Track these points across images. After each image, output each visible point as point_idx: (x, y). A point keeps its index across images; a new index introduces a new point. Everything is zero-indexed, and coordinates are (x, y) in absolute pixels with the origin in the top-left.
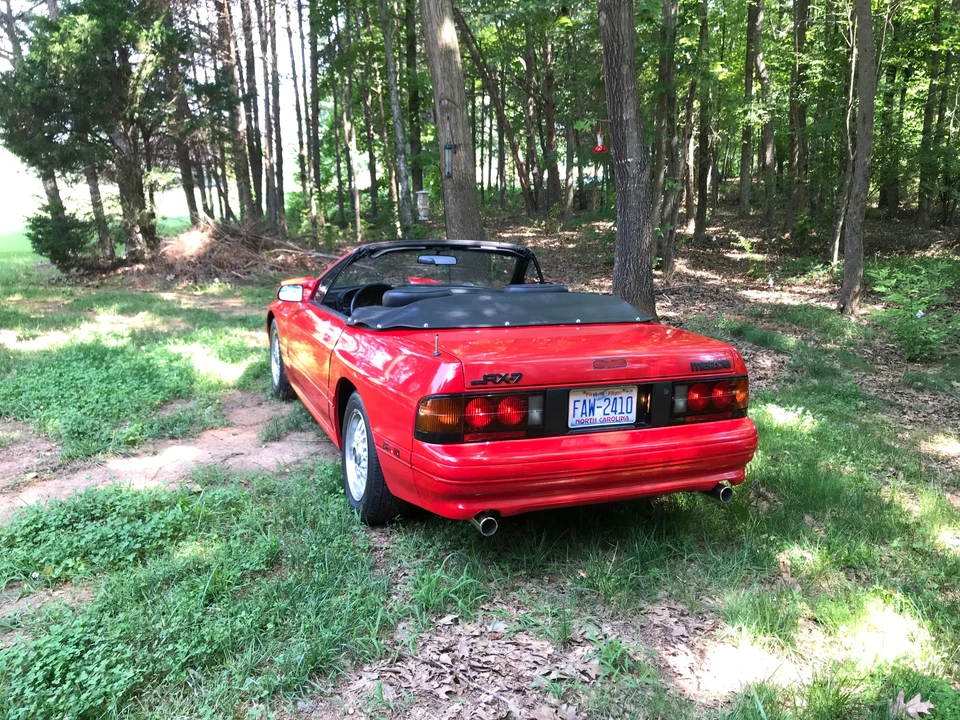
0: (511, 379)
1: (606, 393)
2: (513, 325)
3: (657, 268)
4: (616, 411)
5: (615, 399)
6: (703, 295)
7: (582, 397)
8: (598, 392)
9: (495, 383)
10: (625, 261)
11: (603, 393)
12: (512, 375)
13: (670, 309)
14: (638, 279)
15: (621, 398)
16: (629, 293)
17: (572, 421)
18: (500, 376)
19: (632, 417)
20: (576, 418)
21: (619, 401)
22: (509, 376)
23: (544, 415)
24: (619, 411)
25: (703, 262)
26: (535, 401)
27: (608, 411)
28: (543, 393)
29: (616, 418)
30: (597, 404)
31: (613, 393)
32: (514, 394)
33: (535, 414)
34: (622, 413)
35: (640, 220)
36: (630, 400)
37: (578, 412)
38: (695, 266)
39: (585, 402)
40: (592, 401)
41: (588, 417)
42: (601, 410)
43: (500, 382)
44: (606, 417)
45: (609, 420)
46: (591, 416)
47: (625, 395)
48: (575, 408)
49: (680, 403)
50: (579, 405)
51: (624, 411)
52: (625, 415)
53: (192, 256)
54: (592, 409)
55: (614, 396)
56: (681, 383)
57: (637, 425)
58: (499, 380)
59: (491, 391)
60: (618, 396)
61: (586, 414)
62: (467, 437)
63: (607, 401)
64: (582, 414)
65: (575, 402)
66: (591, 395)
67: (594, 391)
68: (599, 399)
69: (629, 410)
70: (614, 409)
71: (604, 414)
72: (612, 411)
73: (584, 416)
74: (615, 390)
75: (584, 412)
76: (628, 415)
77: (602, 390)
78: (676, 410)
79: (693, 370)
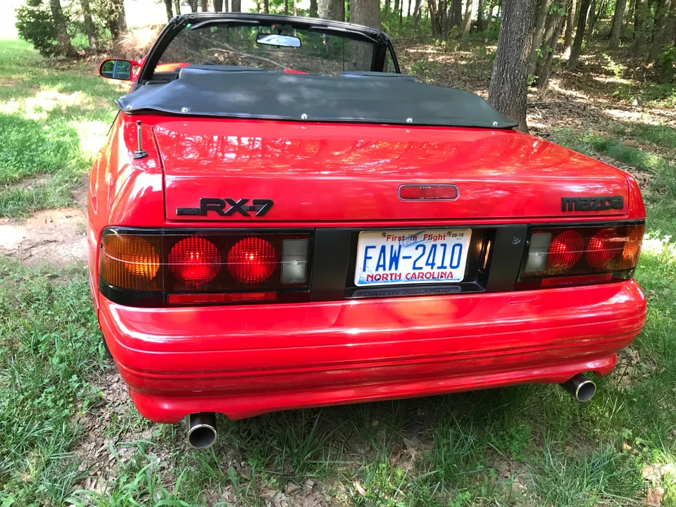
0: (252, 209)
1: (420, 238)
3: (533, 85)
4: (433, 264)
5: (434, 246)
6: (570, 111)
7: (379, 241)
8: (406, 235)
9: (222, 214)
10: (503, 70)
11: (414, 237)
12: (255, 202)
13: (540, 121)
14: (514, 88)
15: (445, 245)
16: (503, 102)
17: (360, 277)
18: (231, 202)
19: (459, 275)
20: (368, 272)
21: (440, 250)
22: (250, 204)
23: (309, 269)
24: (438, 262)
25: (574, 83)
26: (290, 245)
27: (421, 262)
28: (310, 234)
29: (429, 274)
30: (404, 252)
31: (430, 237)
32: (263, 234)
33: (295, 268)
34: (443, 267)
35: (522, 30)
36: (457, 249)
37: (372, 264)
38: (567, 86)
39: (383, 248)
40: (396, 248)
41: (387, 272)
42: (411, 262)
43: (230, 213)
44: (417, 272)
45: (422, 276)
46: (393, 270)
47: (451, 242)
48: (366, 258)
49: (536, 259)
50: (374, 253)
51: (447, 263)
52: (448, 270)
54: (395, 260)
55: (432, 242)
56: (543, 229)
57: (465, 286)
58: (229, 208)
60: (438, 243)
61: (384, 266)
62: (173, 298)
63: (421, 249)
64: (378, 266)
65: (367, 248)
66: (394, 239)
67: (400, 234)
68: (407, 246)
69: (455, 264)
70: (430, 261)
71: (414, 268)
72: (427, 264)
73: (381, 269)
74: (435, 233)
75: (381, 263)
76: (453, 270)
77: (413, 233)
78: (527, 269)
79: (564, 210)
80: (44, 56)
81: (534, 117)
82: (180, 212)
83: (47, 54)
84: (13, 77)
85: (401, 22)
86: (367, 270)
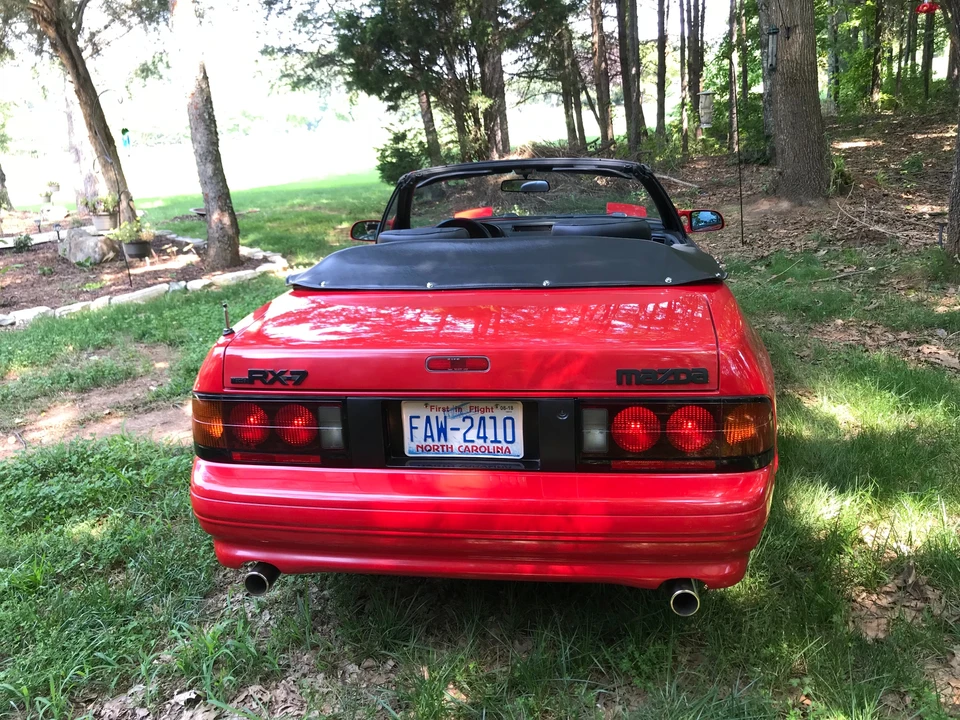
0: (289, 379)
1: (466, 409)
2: (438, 287)
4: (485, 438)
5: (483, 419)
7: (424, 412)
8: (450, 406)
9: (265, 383)
11: (459, 409)
12: (292, 373)
15: (494, 418)
17: (409, 447)
18: (272, 373)
19: (518, 450)
20: (416, 442)
21: (489, 423)
22: (288, 375)
23: (345, 433)
24: (490, 435)
26: (330, 414)
27: (472, 435)
28: (343, 403)
29: (484, 448)
30: (451, 424)
31: (477, 410)
32: (304, 402)
33: (335, 432)
34: (497, 441)
36: (509, 422)
37: (419, 434)
39: (428, 420)
40: (441, 419)
41: (436, 443)
42: (459, 435)
43: (272, 382)
44: (470, 445)
45: (476, 450)
46: (443, 442)
47: (500, 415)
48: (412, 428)
49: (596, 437)
50: (420, 423)
51: (500, 437)
52: (505, 445)
54: (442, 431)
55: (480, 415)
56: (597, 404)
57: (528, 463)
58: (271, 377)
59: (261, 392)
60: (487, 415)
61: (432, 436)
62: (236, 455)
63: (468, 421)
64: (426, 437)
65: (411, 418)
66: (438, 409)
67: (444, 405)
68: (454, 417)
69: (510, 439)
70: (482, 435)
71: (465, 441)
72: (479, 437)
73: (429, 440)
74: (482, 405)
75: (429, 434)
76: (509, 445)
77: (458, 404)
78: (586, 448)
79: (619, 383)
82: (233, 381)
86: (414, 440)
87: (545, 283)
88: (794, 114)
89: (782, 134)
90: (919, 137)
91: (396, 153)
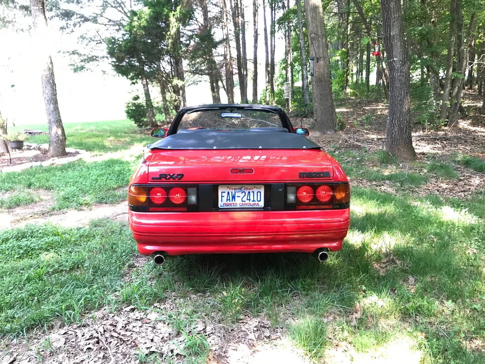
0: (176, 177)
1: (243, 189)
2: (218, 148)
3: (445, 125)
4: (250, 200)
5: (249, 192)
6: (466, 141)
7: (227, 190)
8: (237, 188)
9: (166, 179)
10: (393, 119)
11: (241, 189)
12: (177, 175)
14: (401, 129)
15: (253, 192)
16: (395, 138)
17: (221, 204)
18: (169, 175)
19: (262, 204)
20: (223, 202)
21: (252, 194)
22: (176, 175)
23: (198, 198)
24: (252, 199)
25: (481, 122)
26: (192, 190)
27: (245, 199)
28: (197, 186)
29: (249, 203)
30: (237, 194)
31: (247, 189)
32: (181, 186)
33: (193, 199)
34: (254, 201)
36: (259, 193)
37: (225, 199)
38: (473, 124)
39: (228, 193)
40: (234, 193)
41: (231, 202)
42: (240, 198)
43: (169, 179)
44: (244, 203)
45: (246, 204)
46: (233, 202)
47: (256, 191)
48: (222, 196)
49: (291, 198)
50: (225, 195)
51: (255, 199)
52: (257, 202)
53: (191, 121)
54: (234, 197)
55: (248, 191)
56: (292, 185)
57: (265, 208)
58: (169, 177)
59: (164, 183)
60: (251, 191)
61: (229, 200)
62: (151, 209)
63: (244, 193)
64: (227, 200)
65: (222, 192)
66: (232, 189)
67: (234, 187)
68: (238, 192)
69: (259, 200)
70: (248, 198)
71: (242, 201)
72: (247, 199)
73: (228, 201)
74: (249, 187)
75: (228, 199)
76: (259, 202)
77: (240, 186)
78: (288, 201)
79: (300, 177)
80: (139, 128)
81: (434, 146)
82: (153, 179)
83: (140, 126)
84: (122, 139)
85: (368, 89)
86: (222, 202)
87: (260, 147)
88: (321, 95)
89: (316, 102)
90: (368, 108)
91: (134, 104)
